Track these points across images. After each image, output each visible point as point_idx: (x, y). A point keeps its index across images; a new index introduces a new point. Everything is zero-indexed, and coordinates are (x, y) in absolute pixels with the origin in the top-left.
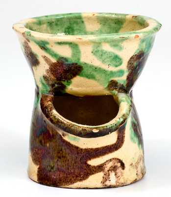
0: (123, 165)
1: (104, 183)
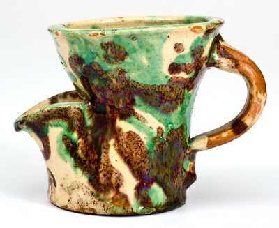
0: (54, 182)
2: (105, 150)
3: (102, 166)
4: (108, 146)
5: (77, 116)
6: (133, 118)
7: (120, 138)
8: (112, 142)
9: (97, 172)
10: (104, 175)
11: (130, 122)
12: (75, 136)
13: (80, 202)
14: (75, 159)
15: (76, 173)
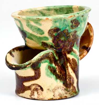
0: (42, 89)
1: (31, 96)
2: (67, 69)
3: (67, 76)
4: (68, 66)
5: (52, 56)
6: (72, 53)
7: (71, 62)
8: (68, 64)
9: (66, 79)
10: (69, 80)
11: (72, 54)
12: (54, 65)
13: (60, 95)
14: (56, 76)
15: (57, 82)
